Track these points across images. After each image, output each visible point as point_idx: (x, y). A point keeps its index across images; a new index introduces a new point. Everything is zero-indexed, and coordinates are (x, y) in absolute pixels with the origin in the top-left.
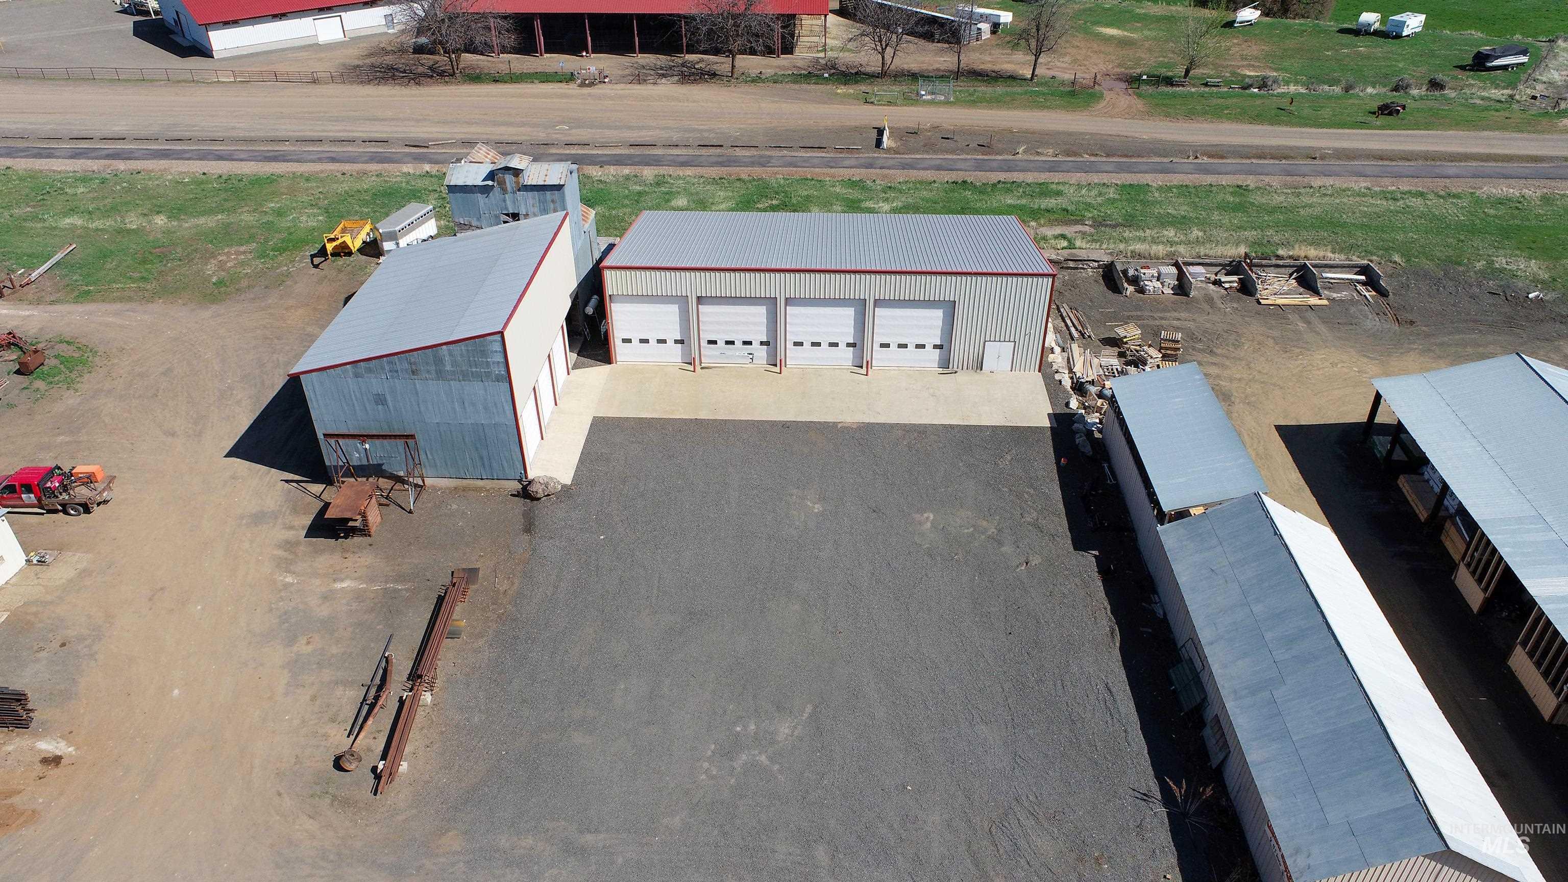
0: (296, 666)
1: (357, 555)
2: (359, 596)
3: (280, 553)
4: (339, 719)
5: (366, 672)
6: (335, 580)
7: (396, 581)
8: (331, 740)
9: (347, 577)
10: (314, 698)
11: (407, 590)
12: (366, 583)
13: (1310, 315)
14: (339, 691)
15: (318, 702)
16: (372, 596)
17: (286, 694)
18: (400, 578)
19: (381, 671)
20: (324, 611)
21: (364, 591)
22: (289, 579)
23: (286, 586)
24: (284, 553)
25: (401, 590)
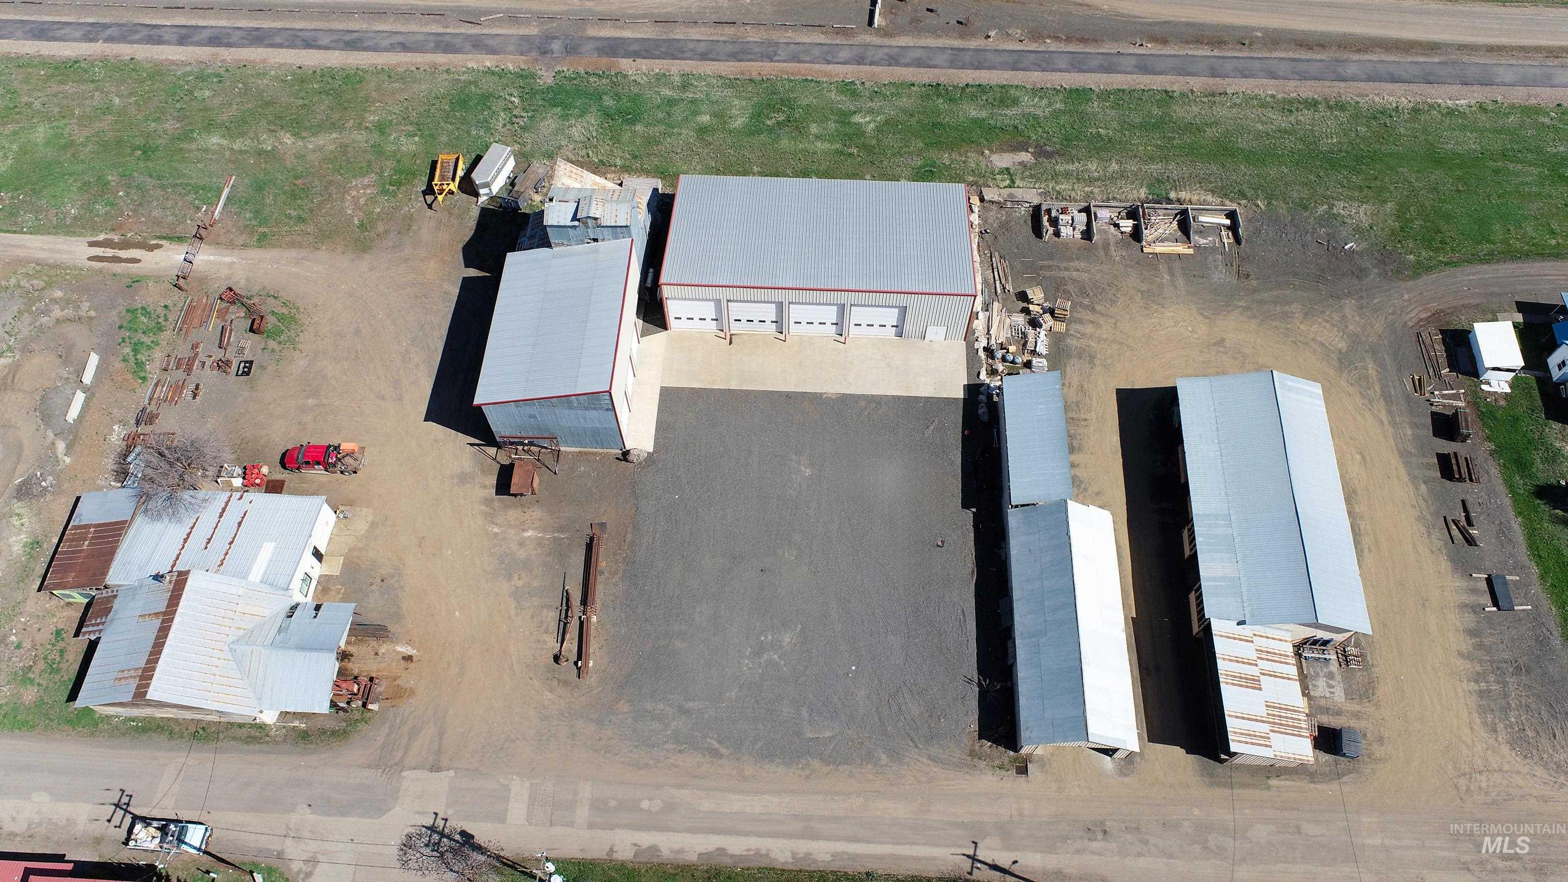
0: (517, 594)
1: (531, 510)
2: (539, 542)
3: (483, 508)
4: (550, 631)
5: (557, 600)
6: (523, 530)
7: (558, 531)
8: (548, 645)
9: (529, 528)
10: (532, 617)
11: (567, 538)
12: (542, 533)
13: (1177, 265)
14: (545, 612)
15: (535, 620)
16: (548, 543)
17: (517, 615)
18: (561, 529)
19: (565, 599)
20: (522, 554)
21: (542, 538)
22: (496, 530)
23: (496, 534)
24: (487, 509)
25: (564, 538)
